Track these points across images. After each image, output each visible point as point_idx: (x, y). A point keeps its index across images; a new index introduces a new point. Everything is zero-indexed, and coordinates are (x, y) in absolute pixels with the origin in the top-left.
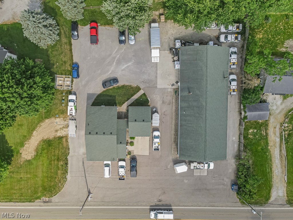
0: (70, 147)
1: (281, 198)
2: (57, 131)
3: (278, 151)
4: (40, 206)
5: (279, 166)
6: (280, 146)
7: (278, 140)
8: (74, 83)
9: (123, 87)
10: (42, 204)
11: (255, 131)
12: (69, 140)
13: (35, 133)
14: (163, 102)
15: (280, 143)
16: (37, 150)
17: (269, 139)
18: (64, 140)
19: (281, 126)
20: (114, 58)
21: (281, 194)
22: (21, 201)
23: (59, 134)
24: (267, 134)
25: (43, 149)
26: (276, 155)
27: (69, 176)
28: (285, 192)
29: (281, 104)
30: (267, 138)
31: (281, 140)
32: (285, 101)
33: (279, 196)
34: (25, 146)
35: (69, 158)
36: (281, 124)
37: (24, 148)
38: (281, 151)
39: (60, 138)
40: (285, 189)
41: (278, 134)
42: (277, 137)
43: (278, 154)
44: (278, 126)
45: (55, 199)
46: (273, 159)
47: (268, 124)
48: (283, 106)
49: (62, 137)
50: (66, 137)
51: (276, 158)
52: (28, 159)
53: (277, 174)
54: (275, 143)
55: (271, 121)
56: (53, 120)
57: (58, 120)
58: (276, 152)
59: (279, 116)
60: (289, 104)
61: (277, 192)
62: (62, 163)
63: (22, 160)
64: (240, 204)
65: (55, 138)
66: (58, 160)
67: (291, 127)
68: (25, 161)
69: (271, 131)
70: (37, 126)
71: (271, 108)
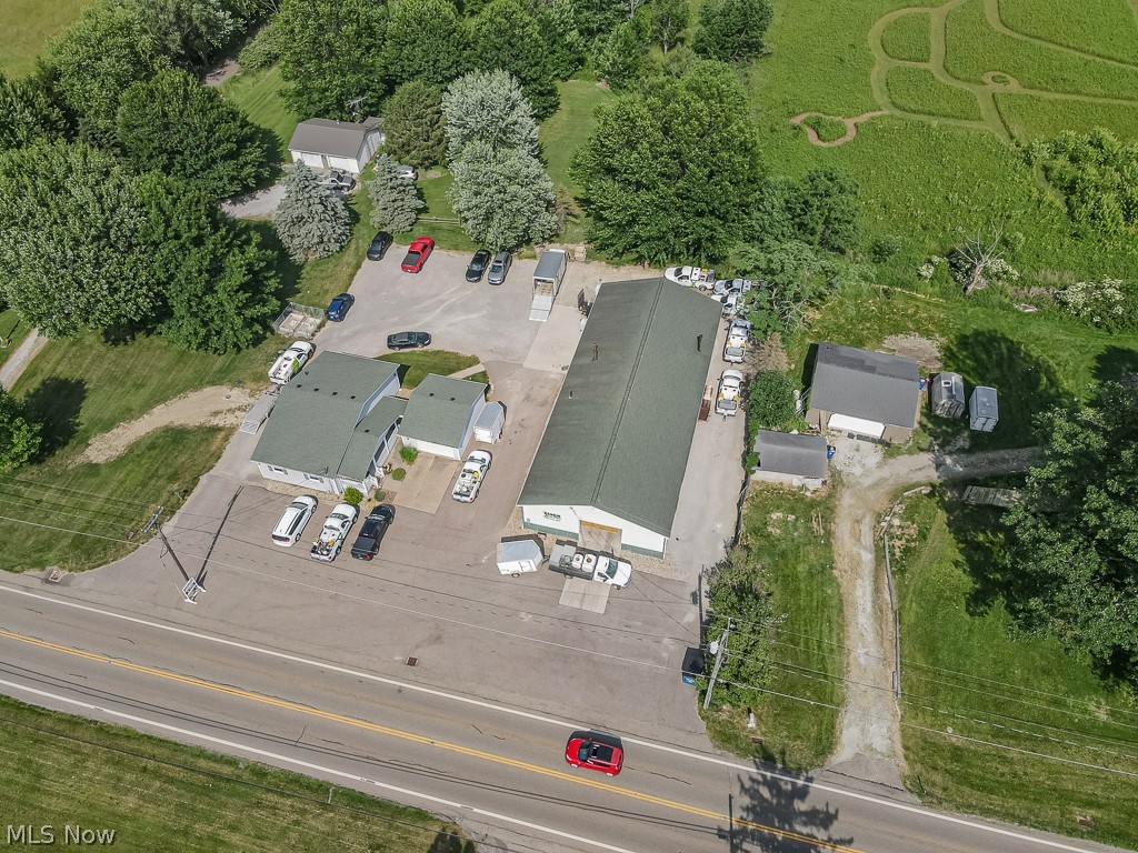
0: (224, 455)
1: (879, 757)
2: (216, 414)
3: (869, 589)
4: (27, 589)
5: (870, 637)
6: (876, 579)
7: (868, 557)
8: (322, 330)
9: (437, 353)
10: (37, 583)
11: (791, 518)
12: (233, 439)
13: (158, 409)
14: (528, 398)
15: (876, 569)
16: (131, 448)
17: (835, 548)
18: (221, 435)
19: (879, 522)
20: (443, 302)
21: (880, 744)
23: (216, 421)
24: (829, 534)
25: (152, 446)
26: (860, 601)
28: (897, 737)
29: (879, 466)
30: (828, 545)
31: (879, 559)
32: (891, 461)
33: (870, 748)
34: (115, 430)
35: (203, 479)
36: (879, 515)
37: (107, 435)
38: (877, 591)
39: (215, 430)
40: (896, 726)
41: (868, 539)
42: (865, 548)
43: (869, 597)
44: (868, 521)
45: (87, 579)
46: (848, 612)
47: (835, 506)
48: (885, 472)
49: (220, 429)
50: (231, 430)
51: (860, 608)
52: (95, 462)
53: (862, 660)
54: (856, 565)
55: (846, 500)
56: (224, 390)
57: (236, 392)
58: (859, 592)
59: (871, 495)
60: (903, 471)
61: (863, 731)
62: (176, 486)
63: (80, 459)
64: (705, 742)
65: (200, 427)
66: (173, 478)
67: (913, 531)
68: (83, 465)
69: (842, 527)
70: (175, 396)
71: (846, 470)
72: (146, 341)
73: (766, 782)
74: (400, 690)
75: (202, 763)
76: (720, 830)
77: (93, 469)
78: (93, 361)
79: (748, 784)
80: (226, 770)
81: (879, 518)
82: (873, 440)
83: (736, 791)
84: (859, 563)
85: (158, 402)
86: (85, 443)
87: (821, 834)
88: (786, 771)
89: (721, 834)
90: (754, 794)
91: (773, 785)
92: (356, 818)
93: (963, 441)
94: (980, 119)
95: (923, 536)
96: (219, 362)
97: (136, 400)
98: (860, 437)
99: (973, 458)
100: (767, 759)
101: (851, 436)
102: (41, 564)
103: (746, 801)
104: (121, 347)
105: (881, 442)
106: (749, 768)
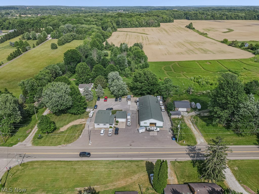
0: (85, 127)
2: (81, 122)
3: (193, 127)
4: (59, 148)
5: (196, 131)
7: (191, 123)
8: (94, 110)
9: (115, 110)
10: (61, 147)
11: (178, 121)
13: (70, 123)
14: (132, 113)
16: (68, 128)
20: (113, 104)
21: (203, 141)
22: (50, 146)
23: (81, 123)
25: (72, 128)
27: (80, 137)
28: (205, 140)
29: (188, 114)
30: (185, 123)
33: (202, 142)
34: (64, 127)
35: (83, 130)
38: (194, 126)
41: (190, 122)
45: (70, 145)
46: (192, 129)
49: (83, 124)
50: (85, 124)
53: (196, 133)
54: (190, 125)
55: (185, 118)
56: (81, 119)
57: (83, 119)
58: (192, 127)
59: (188, 117)
60: (191, 114)
61: (200, 140)
62: (79, 132)
63: (59, 131)
64: (179, 145)
65: (79, 124)
66: (78, 131)
67: (196, 120)
68: (60, 132)
69: (186, 121)
70: (72, 121)
71: (183, 115)
72: (64, 115)
73: (190, 148)
74: (131, 148)
75: (103, 162)
76: (186, 153)
77: (62, 132)
78: (55, 119)
79: (187, 148)
80: (108, 162)
81: (190, 119)
82: (185, 111)
83: (186, 149)
84: (190, 124)
85: (70, 122)
86: (59, 129)
87: (200, 151)
88: (192, 146)
89: (186, 154)
90: (189, 149)
91: (191, 148)
92: (132, 163)
93: (197, 110)
94: (182, 76)
95: (197, 120)
96: (78, 116)
97: (66, 123)
98: (183, 111)
99: (200, 112)
100: (189, 146)
101: (182, 111)
102: (60, 144)
103: (188, 150)
104: (59, 116)
105: (186, 111)
106: (187, 147)
